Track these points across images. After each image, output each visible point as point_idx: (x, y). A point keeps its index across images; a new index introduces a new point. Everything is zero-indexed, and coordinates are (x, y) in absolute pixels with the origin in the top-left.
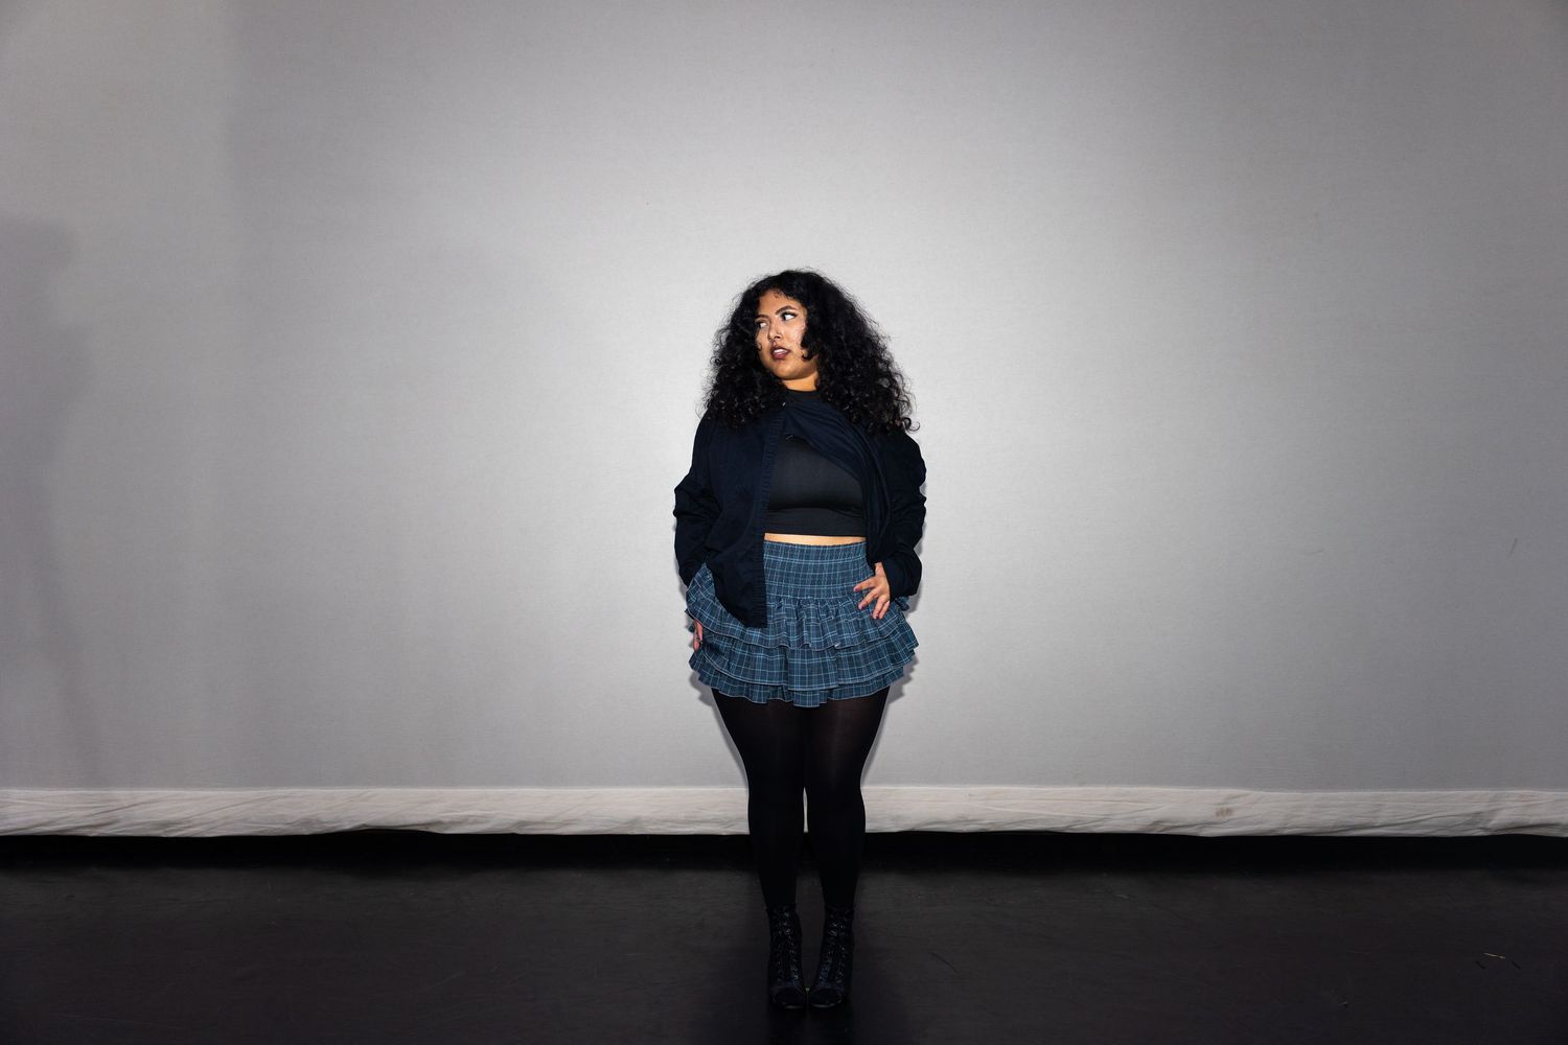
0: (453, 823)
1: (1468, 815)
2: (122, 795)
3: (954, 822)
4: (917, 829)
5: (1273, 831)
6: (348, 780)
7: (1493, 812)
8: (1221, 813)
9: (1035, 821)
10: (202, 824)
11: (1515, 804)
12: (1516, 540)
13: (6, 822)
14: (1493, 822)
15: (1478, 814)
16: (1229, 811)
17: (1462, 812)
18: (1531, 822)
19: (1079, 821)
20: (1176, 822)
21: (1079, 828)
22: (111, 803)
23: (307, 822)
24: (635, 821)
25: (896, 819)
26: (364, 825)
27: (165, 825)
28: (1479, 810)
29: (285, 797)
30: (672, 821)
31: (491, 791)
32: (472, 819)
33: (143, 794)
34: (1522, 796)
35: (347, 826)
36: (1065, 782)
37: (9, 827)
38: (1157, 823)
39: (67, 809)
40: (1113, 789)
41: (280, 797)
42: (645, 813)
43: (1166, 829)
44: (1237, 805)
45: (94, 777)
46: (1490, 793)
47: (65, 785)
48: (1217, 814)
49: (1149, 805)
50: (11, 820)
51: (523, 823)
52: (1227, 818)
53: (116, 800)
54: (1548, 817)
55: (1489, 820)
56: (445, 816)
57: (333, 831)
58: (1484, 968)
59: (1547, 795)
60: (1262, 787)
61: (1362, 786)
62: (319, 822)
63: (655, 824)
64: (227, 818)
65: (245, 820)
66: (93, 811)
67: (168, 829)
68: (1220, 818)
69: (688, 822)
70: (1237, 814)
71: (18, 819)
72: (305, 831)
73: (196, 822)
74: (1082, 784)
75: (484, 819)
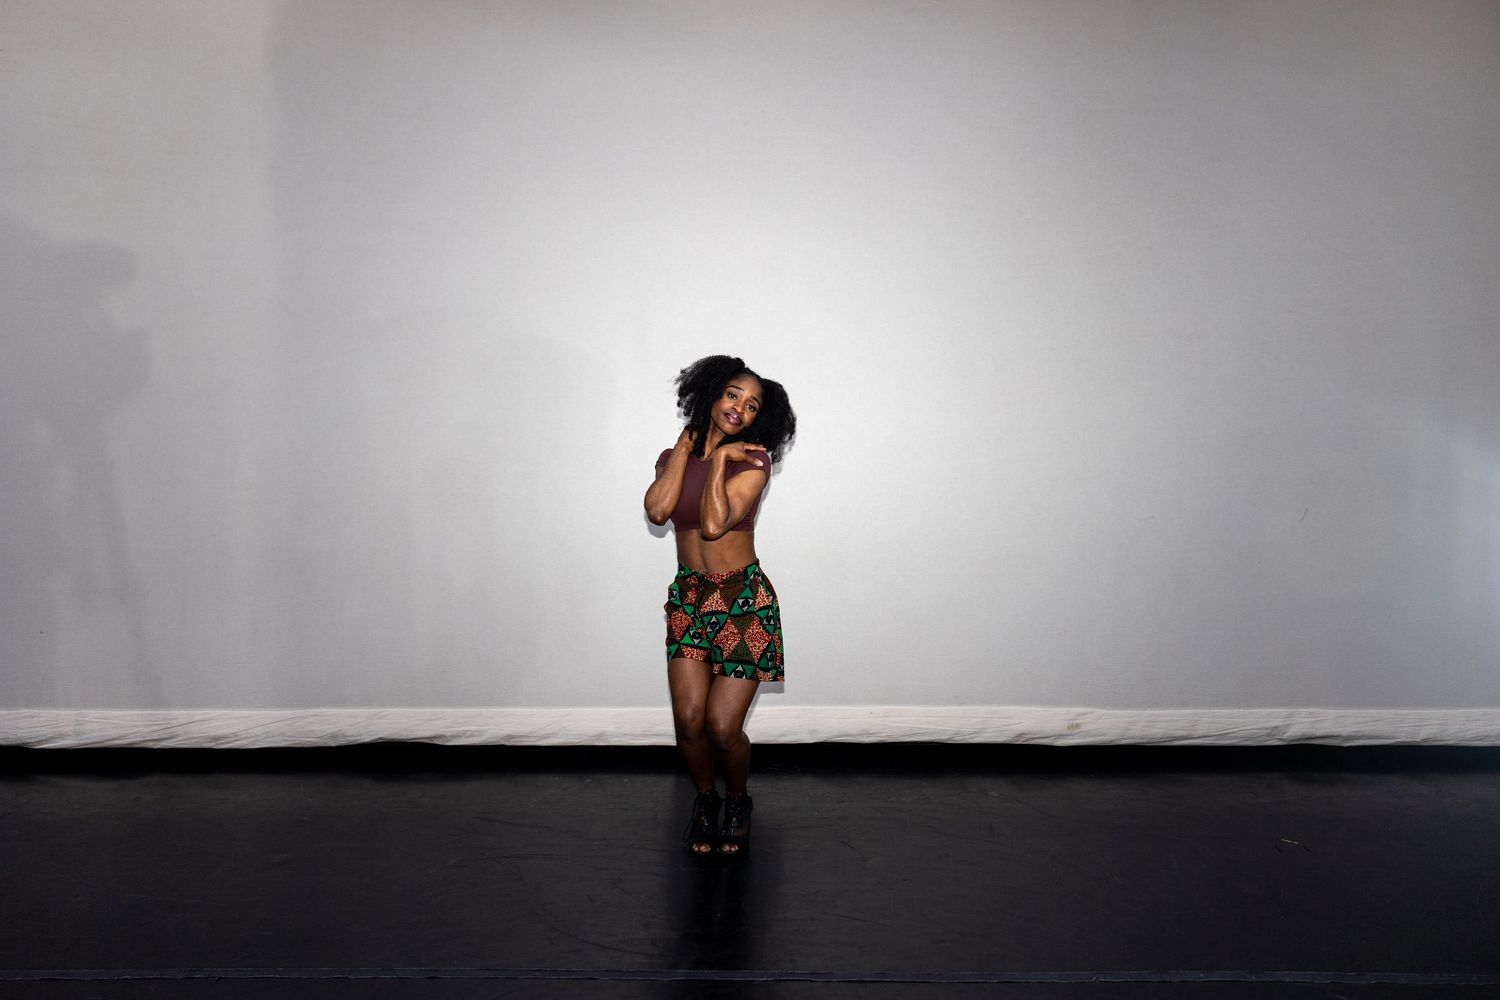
0: (453, 737)
1: (1267, 729)
2: (180, 715)
3: (860, 735)
4: (830, 740)
5: (1112, 741)
6: (367, 702)
7: (1288, 725)
8: (1071, 727)
9: (923, 734)
10: (245, 738)
11: (1306, 720)
12: (1307, 510)
13: (85, 736)
14: (1287, 734)
15: (1276, 727)
16: (1078, 725)
17: (1264, 726)
18: (1318, 734)
19: (957, 734)
20: (1035, 734)
21: (959, 739)
22: (174, 721)
23: (334, 736)
24: (601, 735)
25: (813, 732)
26: (380, 738)
27: (216, 739)
28: (1276, 724)
29: (316, 715)
30: (632, 735)
31: (484, 711)
32: (469, 733)
33: (198, 714)
34: (1310, 713)
35: (367, 737)
36: (947, 702)
37: (87, 741)
38: (1020, 735)
39: (136, 726)
40: (985, 708)
41: (311, 716)
42: (609, 729)
43: (1028, 740)
44: (1082, 721)
45: (156, 702)
46: (1286, 711)
47: (133, 707)
48: (1069, 728)
49: (1012, 721)
50: (88, 736)
51: (510, 737)
52: (1078, 731)
53: (176, 719)
54: (1328, 730)
55: (1284, 733)
56: (448, 732)
57: (355, 743)
58: (1281, 851)
59: (1332, 712)
60: (1105, 706)
61: (1183, 705)
62: (344, 736)
63: (617, 737)
64: (268, 732)
65: (282, 734)
66: (156, 728)
67: (219, 742)
68: (1068, 732)
69: (645, 736)
70: (1083, 728)
71: (95, 735)
72: (333, 744)
73: (244, 736)
74: (961, 704)
75: (480, 733)
